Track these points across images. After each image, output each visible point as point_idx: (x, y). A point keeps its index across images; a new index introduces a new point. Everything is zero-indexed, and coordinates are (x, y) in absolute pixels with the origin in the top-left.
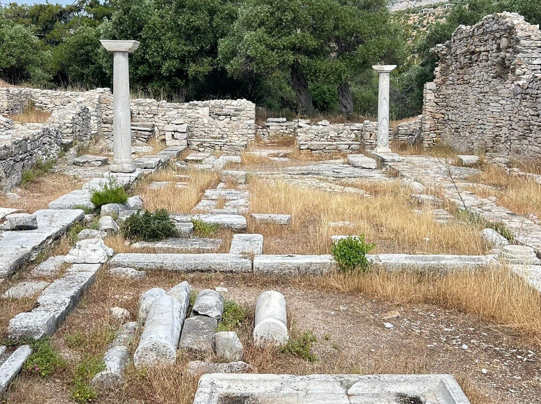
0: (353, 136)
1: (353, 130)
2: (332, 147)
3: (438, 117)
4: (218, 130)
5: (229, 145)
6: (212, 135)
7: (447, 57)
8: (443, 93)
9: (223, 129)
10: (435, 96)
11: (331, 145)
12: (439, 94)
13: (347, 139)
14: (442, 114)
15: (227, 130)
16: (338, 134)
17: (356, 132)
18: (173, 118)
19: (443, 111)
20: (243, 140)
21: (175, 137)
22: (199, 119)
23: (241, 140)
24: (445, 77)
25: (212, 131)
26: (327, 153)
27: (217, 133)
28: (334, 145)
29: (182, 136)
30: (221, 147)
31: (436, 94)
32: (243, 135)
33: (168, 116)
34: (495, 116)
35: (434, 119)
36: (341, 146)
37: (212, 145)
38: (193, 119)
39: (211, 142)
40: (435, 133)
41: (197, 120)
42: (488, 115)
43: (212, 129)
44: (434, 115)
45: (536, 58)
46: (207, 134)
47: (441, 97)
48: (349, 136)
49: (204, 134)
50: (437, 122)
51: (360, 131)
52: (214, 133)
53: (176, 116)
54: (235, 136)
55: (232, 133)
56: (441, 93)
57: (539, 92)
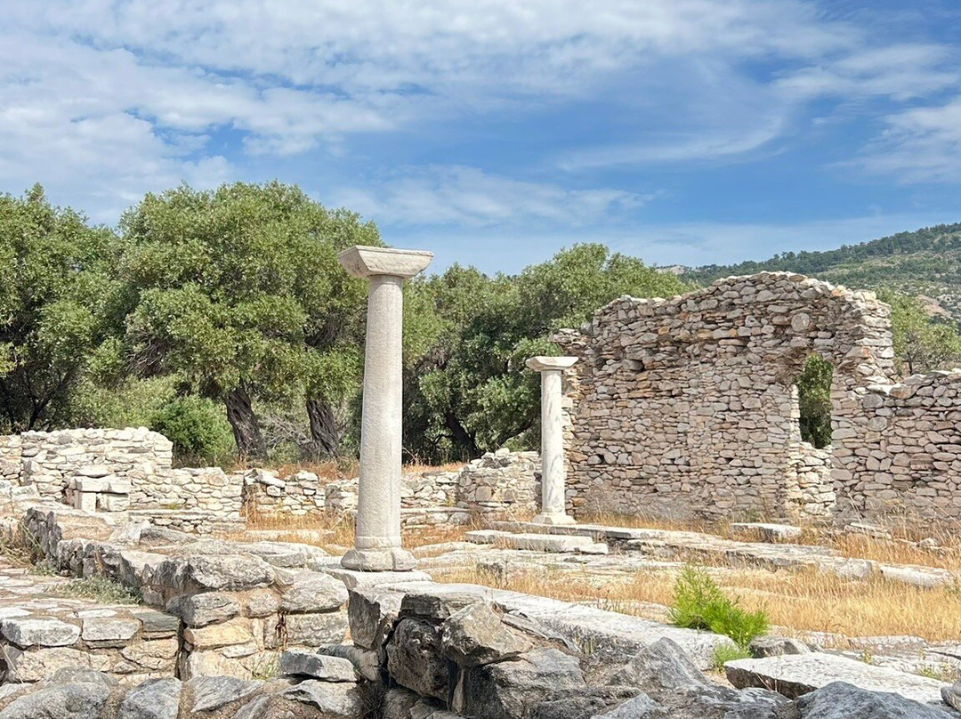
0: (442, 495)
1: (441, 484)
2: (418, 517)
3: (578, 460)
4: (177, 489)
5: (213, 522)
6: (163, 501)
7: (586, 352)
8: (584, 416)
9: (189, 486)
10: (572, 421)
11: (416, 514)
12: (578, 416)
13: (431, 503)
14: (585, 453)
15: (198, 487)
16: (415, 492)
17: (447, 487)
18: (75, 463)
19: (586, 448)
20: (230, 508)
21: (103, 504)
22: (135, 465)
23: (226, 509)
24: (586, 387)
25: (165, 492)
26: (410, 531)
27: (175, 495)
28: (423, 514)
29: (121, 503)
30: (196, 526)
31: (573, 417)
32: (231, 498)
33: (63, 459)
34: (777, 451)
35: (573, 463)
36: (435, 515)
37: (177, 522)
38: (121, 466)
39: (174, 516)
40: (576, 489)
41: (130, 466)
42: (767, 450)
43: (163, 486)
44: (572, 455)
45: (885, 347)
46: (151, 498)
47: (582, 422)
48: (434, 496)
49: (145, 499)
50: (576, 468)
51: (454, 487)
52: (168, 495)
53: (83, 458)
54: (215, 500)
55: (208, 495)
56: (581, 416)
57: (956, 401)
